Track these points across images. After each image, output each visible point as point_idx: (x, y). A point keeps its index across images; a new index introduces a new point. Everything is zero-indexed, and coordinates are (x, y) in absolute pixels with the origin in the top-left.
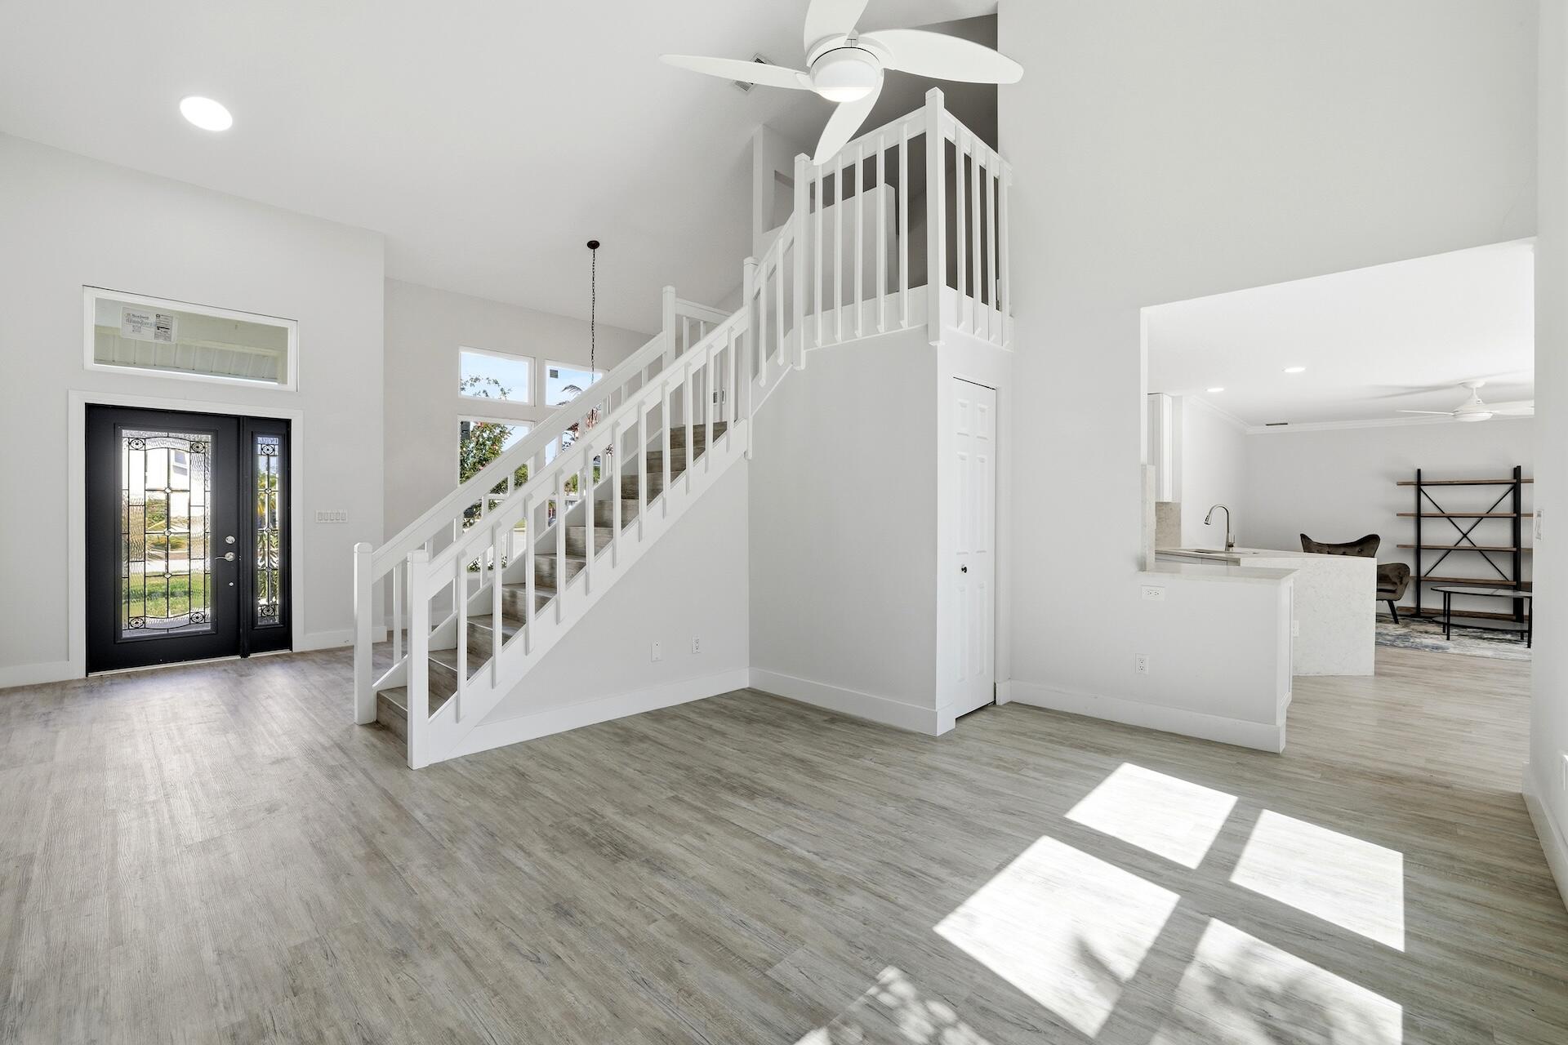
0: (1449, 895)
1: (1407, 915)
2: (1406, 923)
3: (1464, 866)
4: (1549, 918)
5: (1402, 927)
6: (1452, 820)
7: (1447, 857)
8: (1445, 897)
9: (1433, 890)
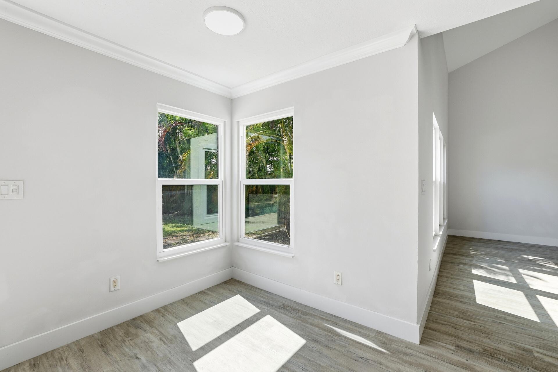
0: (463, 291)
1: (473, 286)
2: (473, 284)
3: (457, 299)
4: (441, 287)
5: (474, 283)
6: (459, 319)
7: (462, 302)
8: (464, 290)
9: (467, 292)
